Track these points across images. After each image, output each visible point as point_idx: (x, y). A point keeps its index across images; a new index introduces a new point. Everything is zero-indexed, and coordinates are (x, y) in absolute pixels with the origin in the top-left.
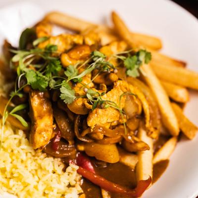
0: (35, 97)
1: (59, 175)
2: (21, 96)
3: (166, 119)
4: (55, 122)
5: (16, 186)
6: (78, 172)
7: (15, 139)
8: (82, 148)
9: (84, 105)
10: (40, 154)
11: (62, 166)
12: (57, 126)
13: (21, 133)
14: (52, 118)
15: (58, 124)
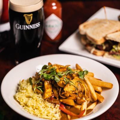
0: (46, 82)
1: (53, 108)
2: (41, 83)
3: (93, 95)
4: (52, 91)
5: (37, 112)
6: (60, 108)
7: (38, 96)
8: (61, 101)
9: (63, 83)
10: (46, 101)
11: (54, 106)
12: (53, 92)
13: (40, 94)
14: (51, 89)
15: (54, 91)
